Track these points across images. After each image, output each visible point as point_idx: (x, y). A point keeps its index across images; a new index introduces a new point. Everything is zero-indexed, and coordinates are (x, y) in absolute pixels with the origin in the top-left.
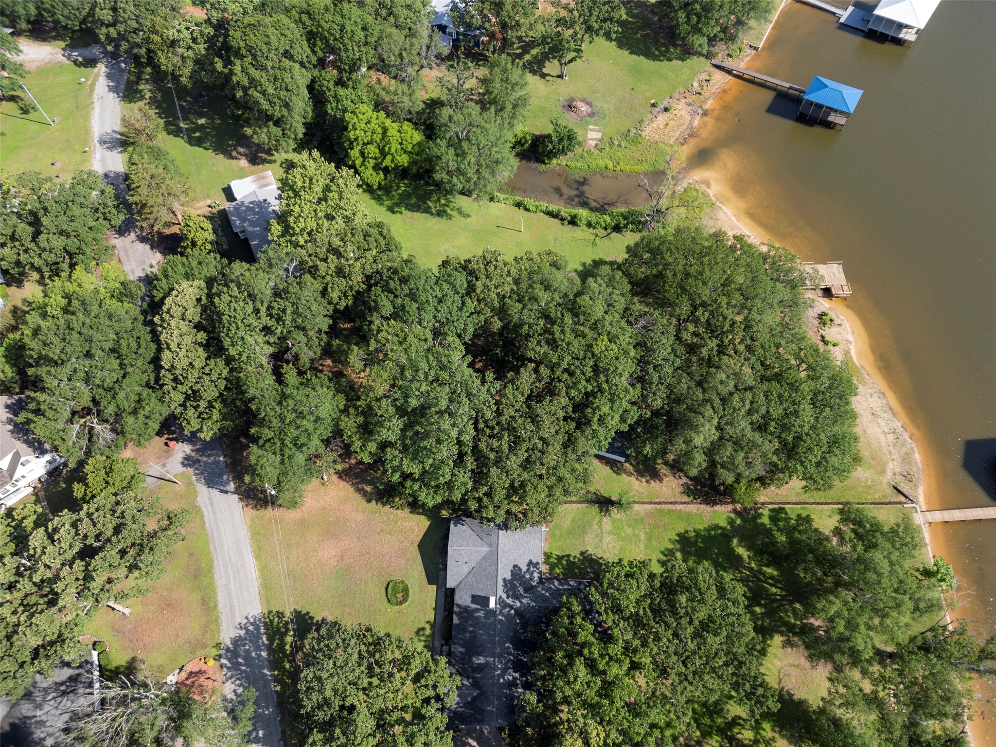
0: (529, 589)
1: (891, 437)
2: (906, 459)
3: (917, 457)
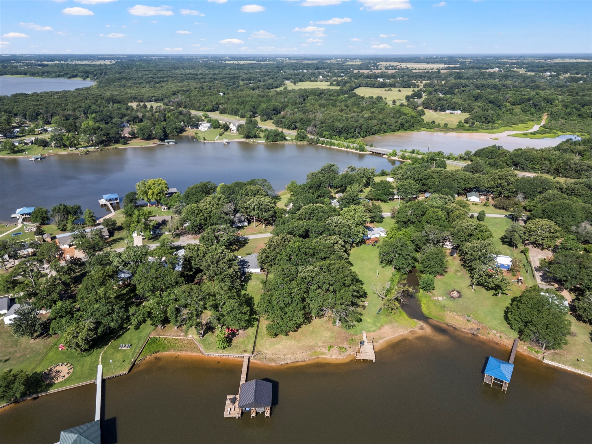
0: (242, 265)
1: (283, 357)
2: (272, 360)
3: (273, 364)
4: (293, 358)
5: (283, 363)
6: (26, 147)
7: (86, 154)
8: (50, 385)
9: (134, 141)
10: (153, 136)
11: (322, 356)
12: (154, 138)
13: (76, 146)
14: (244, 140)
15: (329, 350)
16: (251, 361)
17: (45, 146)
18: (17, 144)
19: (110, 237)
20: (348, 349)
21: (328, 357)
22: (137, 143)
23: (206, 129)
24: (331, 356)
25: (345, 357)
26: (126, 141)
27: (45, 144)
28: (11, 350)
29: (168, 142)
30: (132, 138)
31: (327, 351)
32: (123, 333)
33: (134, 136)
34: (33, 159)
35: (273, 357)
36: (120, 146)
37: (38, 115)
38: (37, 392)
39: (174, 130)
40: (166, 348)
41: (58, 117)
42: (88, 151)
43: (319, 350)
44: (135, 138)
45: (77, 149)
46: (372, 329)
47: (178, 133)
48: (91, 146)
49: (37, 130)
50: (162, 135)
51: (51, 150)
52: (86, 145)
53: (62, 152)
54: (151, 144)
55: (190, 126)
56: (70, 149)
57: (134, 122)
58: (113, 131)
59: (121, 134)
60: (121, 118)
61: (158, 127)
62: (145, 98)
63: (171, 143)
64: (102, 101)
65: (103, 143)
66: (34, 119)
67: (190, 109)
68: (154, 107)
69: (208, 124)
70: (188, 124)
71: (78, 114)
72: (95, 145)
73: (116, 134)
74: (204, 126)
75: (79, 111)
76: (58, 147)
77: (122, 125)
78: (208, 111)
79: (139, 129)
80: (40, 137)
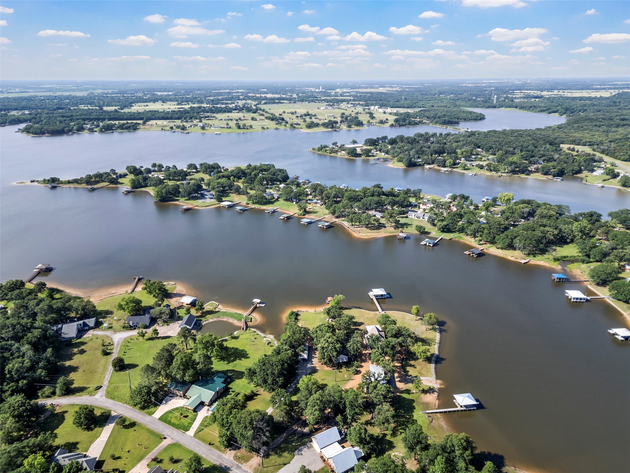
1: (494, 252)
3: (489, 252)
4: (497, 254)
6: (472, 167)
7: (500, 177)
8: (429, 234)
9: (536, 174)
10: (549, 173)
12: (550, 175)
14: (619, 187)
16: (484, 250)
17: (482, 169)
18: (468, 165)
20: (518, 259)
21: (509, 258)
22: (539, 176)
23: (598, 175)
24: (511, 258)
25: (514, 260)
26: (530, 173)
27: (482, 167)
29: (557, 179)
30: (535, 172)
32: (454, 233)
33: (537, 170)
34: (471, 175)
35: (491, 251)
36: (523, 176)
37: (490, 149)
38: (426, 234)
39: (571, 171)
40: (463, 239)
41: (501, 151)
42: (502, 176)
44: (538, 172)
45: (497, 173)
46: (536, 259)
47: (573, 174)
48: (505, 173)
49: (484, 159)
50: (557, 173)
51: (482, 172)
52: (503, 172)
53: (488, 173)
54: (544, 177)
55: (587, 170)
56: (493, 172)
57: (548, 161)
58: (522, 166)
59: (529, 168)
60: (540, 158)
61: (559, 167)
62: (582, 142)
63: (559, 179)
64: (541, 142)
65: (514, 172)
66: (487, 151)
67: (610, 156)
68: (580, 150)
69: (602, 171)
70: (586, 168)
71: (516, 151)
72: (508, 173)
73: (524, 167)
74: (599, 172)
75: (518, 149)
76: (487, 170)
77: (538, 162)
78: (623, 161)
79: (542, 167)
80: (481, 163)
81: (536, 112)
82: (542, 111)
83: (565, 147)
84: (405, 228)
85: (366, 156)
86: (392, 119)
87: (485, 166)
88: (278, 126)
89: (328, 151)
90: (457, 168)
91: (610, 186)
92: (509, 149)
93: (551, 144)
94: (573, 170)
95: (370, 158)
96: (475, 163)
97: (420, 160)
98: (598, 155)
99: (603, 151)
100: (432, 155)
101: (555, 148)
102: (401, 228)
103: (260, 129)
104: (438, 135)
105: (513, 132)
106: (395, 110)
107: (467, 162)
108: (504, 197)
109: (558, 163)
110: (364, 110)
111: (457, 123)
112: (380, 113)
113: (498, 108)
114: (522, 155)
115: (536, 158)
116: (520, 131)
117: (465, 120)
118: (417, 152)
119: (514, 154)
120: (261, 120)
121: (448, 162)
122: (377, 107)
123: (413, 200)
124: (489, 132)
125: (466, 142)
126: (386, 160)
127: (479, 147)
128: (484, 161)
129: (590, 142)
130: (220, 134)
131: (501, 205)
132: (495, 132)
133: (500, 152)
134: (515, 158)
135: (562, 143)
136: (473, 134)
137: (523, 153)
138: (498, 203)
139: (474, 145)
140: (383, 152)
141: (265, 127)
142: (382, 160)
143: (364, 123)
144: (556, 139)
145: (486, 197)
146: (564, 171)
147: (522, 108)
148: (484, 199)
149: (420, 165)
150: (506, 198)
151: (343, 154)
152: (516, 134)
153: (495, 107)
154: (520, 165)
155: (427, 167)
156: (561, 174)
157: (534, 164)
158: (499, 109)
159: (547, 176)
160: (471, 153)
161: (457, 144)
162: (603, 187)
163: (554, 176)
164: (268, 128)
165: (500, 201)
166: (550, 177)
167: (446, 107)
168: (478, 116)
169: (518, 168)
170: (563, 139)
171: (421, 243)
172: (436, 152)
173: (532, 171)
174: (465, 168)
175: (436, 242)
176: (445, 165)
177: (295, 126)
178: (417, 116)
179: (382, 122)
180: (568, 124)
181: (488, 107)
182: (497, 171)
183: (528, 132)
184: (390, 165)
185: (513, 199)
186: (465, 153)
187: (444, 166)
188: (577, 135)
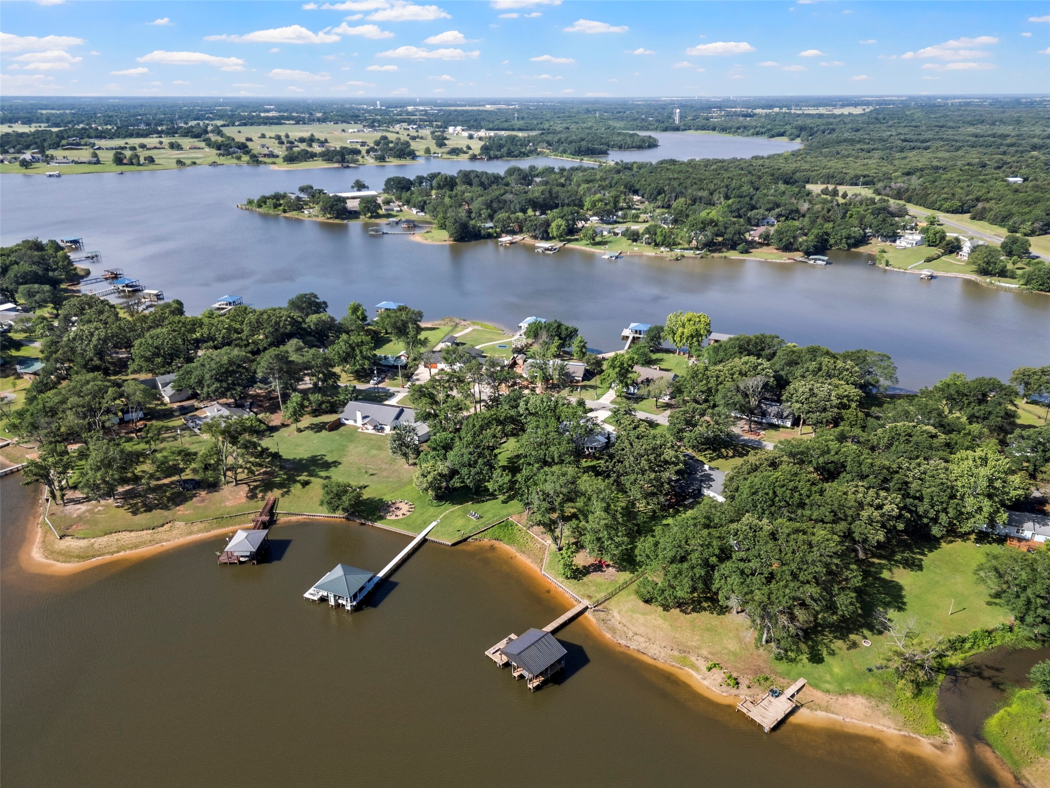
0: (702, 481)
1: (630, 634)
2: (613, 630)
3: (608, 635)
4: (643, 645)
5: (623, 642)
6: (613, 238)
7: (677, 259)
8: (381, 518)
9: (765, 249)
10: (795, 246)
11: (690, 670)
12: (797, 250)
13: (671, 245)
14: (974, 277)
15: (710, 669)
16: (586, 613)
17: (635, 240)
18: (605, 233)
19: (583, 380)
20: (743, 686)
21: (699, 677)
22: (771, 254)
23: (909, 246)
24: (705, 679)
25: (725, 694)
26: (749, 246)
28: (384, 466)
29: (816, 260)
30: (761, 245)
31: (704, 669)
32: (487, 500)
33: (766, 241)
34: (606, 257)
35: (619, 626)
36: (734, 255)
37: (659, 193)
38: (366, 519)
39: (844, 240)
40: (512, 541)
41: (683, 199)
42: (683, 256)
43: (693, 659)
44: (768, 245)
45: (671, 250)
46: (827, 686)
47: (850, 246)
48: (691, 249)
49: (643, 217)
50: (814, 246)
51: (636, 248)
52: (686, 246)
53: (650, 252)
54: (784, 258)
55: (882, 235)
56: (662, 249)
57: (787, 219)
58: (731, 230)
59: (747, 235)
60: (769, 210)
61: (815, 231)
62: (848, 178)
63: (820, 261)
64: (768, 179)
65: (711, 246)
66: (653, 198)
67: (916, 204)
68: (850, 195)
69: (918, 237)
70: (877, 232)
71: (715, 197)
72: (697, 248)
73: (735, 234)
74: (908, 240)
75: (720, 193)
76: (649, 244)
77: (765, 222)
78: (948, 212)
79: (777, 231)
80: (634, 227)
81: (748, 136)
82: (757, 134)
83: (816, 188)
84: (296, 489)
85: (371, 217)
86: (476, 146)
87: (643, 234)
88: (222, 160)
89: (281, 208)
90: (577, 240)
91: (948, 275)
92: (700, 194)
93: (786, 182)
94: (848, 237)
95: (378, 221)
96: (620, 228)
97: (491, 224)
98: (893, 203)
99: (898, 193)
100: (524, 211)
101: (797, 190)
102: (281, 486)
103: (174, 165)
104: (557, 170)
105: (707, 163)
106: (492, 133)
107: (605, 226)
108: (683, 326)
109: (813, 222)
110: (433, 133)
111: (605, 153)
112: (463, 138)
113: (683, 130)
114: (729, 206)
115: (761, 211)
116: (723, 161)
117: (620, 147)
118: (489, 205)
119: (711, 203)
120: (195, 148)
121: (553, 225)
122: (459, 128)
123: (395, 350)
124: (662, 162)
125: (610, 183)
126: (413, 225)
127: (636, 192)
128: (644, 222)
129: (864, 177)
130: (59, 176)
131: (673, 352)
132: (673, 162)
133: (681, 200)
134: (713, 213)
135: (808, 182)
136: (628, 167)
137: (730, 201)
138: (664, 345)
139: (626, 187)
140: (414, 207)
141: (188, 162)
142: (405, 226)
143: (417, 153)
144: (794, 173)
145: (633, 325)
146: (827, 241)
147: (724, 130)
148: (626, 332)
149: (489, 236)
150: (687, 331)
151: (312, 214)
152: (714, 167)
153: (677, 129)
154: (726, 228)
155: (506, 239)
156: (821, 247)
157: (757, 225)
158: (685, 132)
159: (791, 254)
160: (615, 205)
161: (586, 186)
162: (932, 277)
163: (808, 254)
164: (194, 163)
165: (670, 337)
166: (798, 256)
167: (590, 128)
168: (644, 141)
169: (721, 235)
170: (810, 173)
171: (307, 595)
172: (535, 205)
173: (753, 242)
174: (595, 240)
175: (381, 574)
176: (548, 234)
177: (260, 159)
178: (529, 141)
179: (455, 151)
180: (809, 150)
181: (666, 130)
182: (671, 244)
183: (737, 163)
184: (417, 237)
185: (709, 332)
186: (600, 204)
187: (547, 237)
188: (835, 165)
